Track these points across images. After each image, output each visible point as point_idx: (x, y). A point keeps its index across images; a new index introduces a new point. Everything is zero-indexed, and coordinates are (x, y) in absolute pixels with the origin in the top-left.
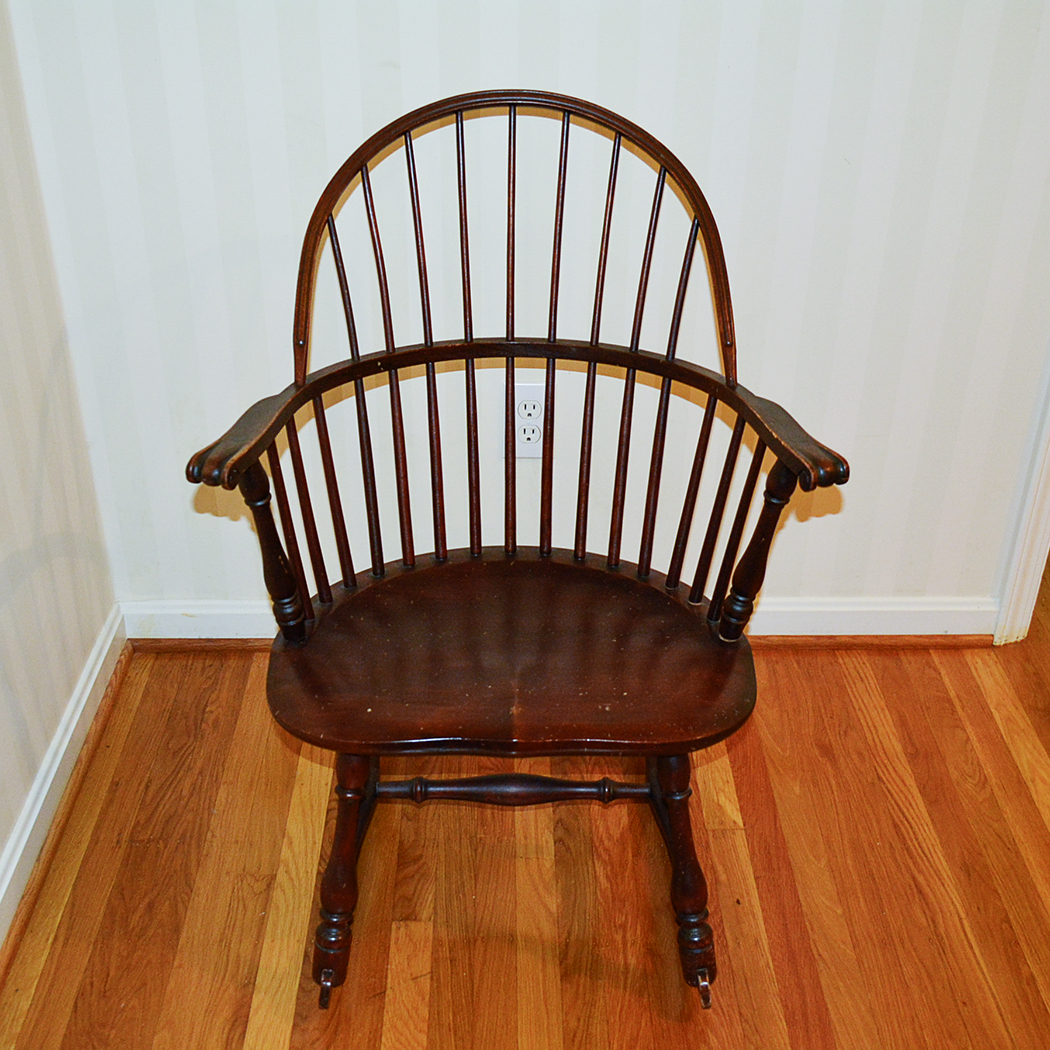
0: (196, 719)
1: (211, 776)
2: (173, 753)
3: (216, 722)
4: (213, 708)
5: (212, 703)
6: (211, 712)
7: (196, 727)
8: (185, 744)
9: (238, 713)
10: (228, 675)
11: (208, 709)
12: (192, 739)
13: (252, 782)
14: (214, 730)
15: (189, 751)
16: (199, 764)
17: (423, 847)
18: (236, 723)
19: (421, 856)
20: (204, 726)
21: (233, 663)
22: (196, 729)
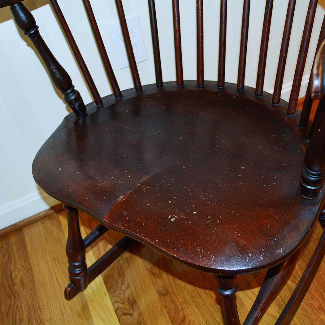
0: (9, 285)
1: (36, 320)
2: (7, 314)
3: (22, 282)
4: (16, 273)
5: (14, 271)
6: (16, 277)
7: (12, 291)
8: (11, 305)
9: (31, 269)
10: (14, 248)
11: (13, 276)
12: (13, 300)
13: (61, 311)
14: (23, 288)
15: (15, 309)
16: (25, 314)
17: (182, 309)
18: (33, 277)
19: (185, 316)
20: (16, 287)
21: (13, 239)
22: (13, 293)
